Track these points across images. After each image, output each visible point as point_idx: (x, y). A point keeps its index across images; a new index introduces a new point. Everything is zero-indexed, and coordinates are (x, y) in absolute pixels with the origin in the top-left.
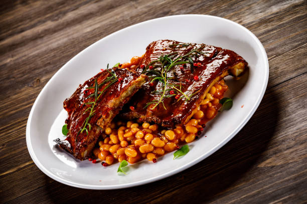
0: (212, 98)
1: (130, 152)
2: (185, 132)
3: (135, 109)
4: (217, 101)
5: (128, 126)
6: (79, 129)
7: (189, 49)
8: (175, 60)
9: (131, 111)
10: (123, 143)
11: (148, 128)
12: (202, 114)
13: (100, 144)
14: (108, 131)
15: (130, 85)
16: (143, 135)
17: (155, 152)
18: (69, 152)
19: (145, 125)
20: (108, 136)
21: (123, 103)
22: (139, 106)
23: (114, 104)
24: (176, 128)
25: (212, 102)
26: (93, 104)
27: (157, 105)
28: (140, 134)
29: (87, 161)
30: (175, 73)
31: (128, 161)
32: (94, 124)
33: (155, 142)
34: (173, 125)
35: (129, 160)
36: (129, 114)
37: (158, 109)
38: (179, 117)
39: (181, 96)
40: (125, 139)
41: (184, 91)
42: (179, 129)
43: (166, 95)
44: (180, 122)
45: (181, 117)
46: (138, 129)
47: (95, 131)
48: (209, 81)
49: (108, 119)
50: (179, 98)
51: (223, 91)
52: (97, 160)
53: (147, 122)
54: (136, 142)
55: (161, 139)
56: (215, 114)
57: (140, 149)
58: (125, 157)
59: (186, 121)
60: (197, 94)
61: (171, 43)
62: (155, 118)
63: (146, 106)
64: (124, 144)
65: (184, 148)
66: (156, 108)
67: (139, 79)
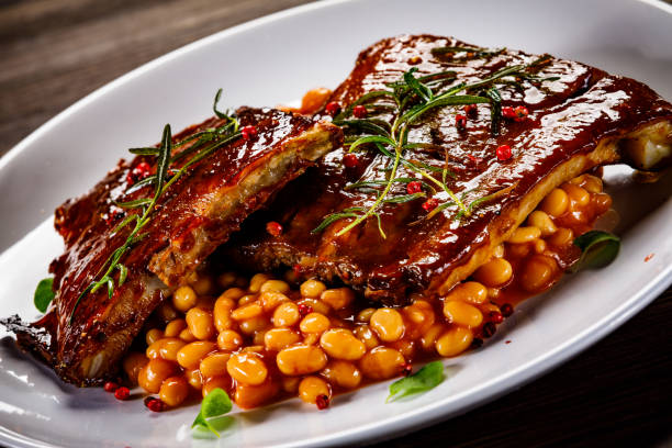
0: (551, 229)
1: (245, 367)
2: (440, 319)
3: (283, 232)
4: (568, 237)
5: (253, 288)
6: (87, 284)
7: (495, 64)
8: (445, 93)
9: (270, 238)
11: (318, 297)
12: (506, 271)
13: (151, 337)
15: (279, 150)
16: (296, 315)
17: (329, 374)
18: (44, 361)
20: (181, 315)
21: (247, 206)
22: (298, 223)
23: (217, 207)
24: (410, 304)
25: (547, 238)
26: (147, 206)
27: (359, 219)
28: (286, 313)
29: (97, 392)
30: (435, 133)
32: (139, 268)
33: (334, 339)
34: (402, 292)
35: (237, 395)
36: (262, 248)
37: (358, 238)
38: (425, 268)
40: (235, 326)
42: (422, 309)
43: (394, 194)
44: (426, 282)
45: (434, 266)
46: (283, 298)
47: (139, 291)
49: (188, 257)
50: (434, 207)
51: (592, 213)
52: (132, 392)
53: (318, 279)
54: (269, 337)
55: (357, 336)
56: (552, 277)
57: (280, 361)
58: (223, 379)
59: (449, 283)
63: (322, 226)
64: (230, 342)
65: (429, 371)
66: (353, 231)
67: (312, 132)
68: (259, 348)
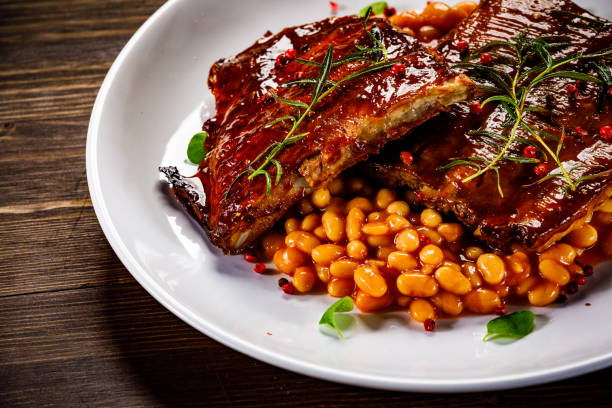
2: (535, 272)
3: (414, 162)
5: (380, 204)
6: (245, 167)
7: (606, 38)
8: (560, 59)
9: (400, 162)
10: (355, 247)
11: (435, 229)
12: (592, 237)
13: (290, 225)
14: (322, 197)
15: (422, 93)
16: (417, 243)
17: (438, 301)
19: (430, 217)
20: (318, 212)
21: (388, 136)
22: (427, 156)
23: (364, 132)
24: (511, 253)
26: (303, 110)
27: (480, 172)
28: (408, 239)
29: (239, 259)
31: (355, 300)
32: (292, 168)
33: (447, 273)
34: (505, 243)
35: (359, 300)
36: (393, 170)
37: (477, 187)
38: (532, 230)
39: (553, 172)
40: (364, 238)
41: (564, 157)
42: (520, 261)
43: (512, 152)
44: (530, 243)
45: (539, 230)
46: (407, 224)
47: (288, 187)
49: (333, 168)
50: (545, 175)
53: (435, 210)
54: (393, 258)
55: (464, 272)
57: (400, 281)
58: (349, 286)
59: (548, 245)
60: (599, 180)
61: (559, 6)
62: (461, 208)
63: (447, 166)
64: (358, 253)
65: (520, 316)
66: (473, 180)
67: (452, 85)
68: (381, 263)
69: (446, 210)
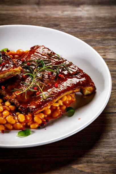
0: (62, 104)
2: (33, 120)
3: (5, 89)
4: (65, 107)
7: (60, 62)
8: (47, 66)
9: (1, 89)
11: (8, 106)
12: (49, 112)
15: (9, 70)
16: (3, 110)
17: (6, 125)
19: (7, 103)
22: (9, 88)
25: (60, 106)
27: (21, 92)
28: (1, 108)
30: (43, 75)
33: (9, 118)
34: (26, 112)
37: (21, 96)
38: (33, 108)
39: (41, 94)
41: (44, 90)
42: (29, 117)
43: (31, 88)
44: (32, 112)
45: (34, 109)
46: (1, 105)
48: (64, 91)
50: (39, 94)
51: (71, 102)
53: (9, 102)
55: (14, 118)
56: (59, 116)
59: (37, 113)
60: (52, 97)
61: (50, 52)
62: (16, 101)
63: (14, 90)
65: (27, 131)
66: (20, 94)
67: (17, 69)
69: (12, 102)
